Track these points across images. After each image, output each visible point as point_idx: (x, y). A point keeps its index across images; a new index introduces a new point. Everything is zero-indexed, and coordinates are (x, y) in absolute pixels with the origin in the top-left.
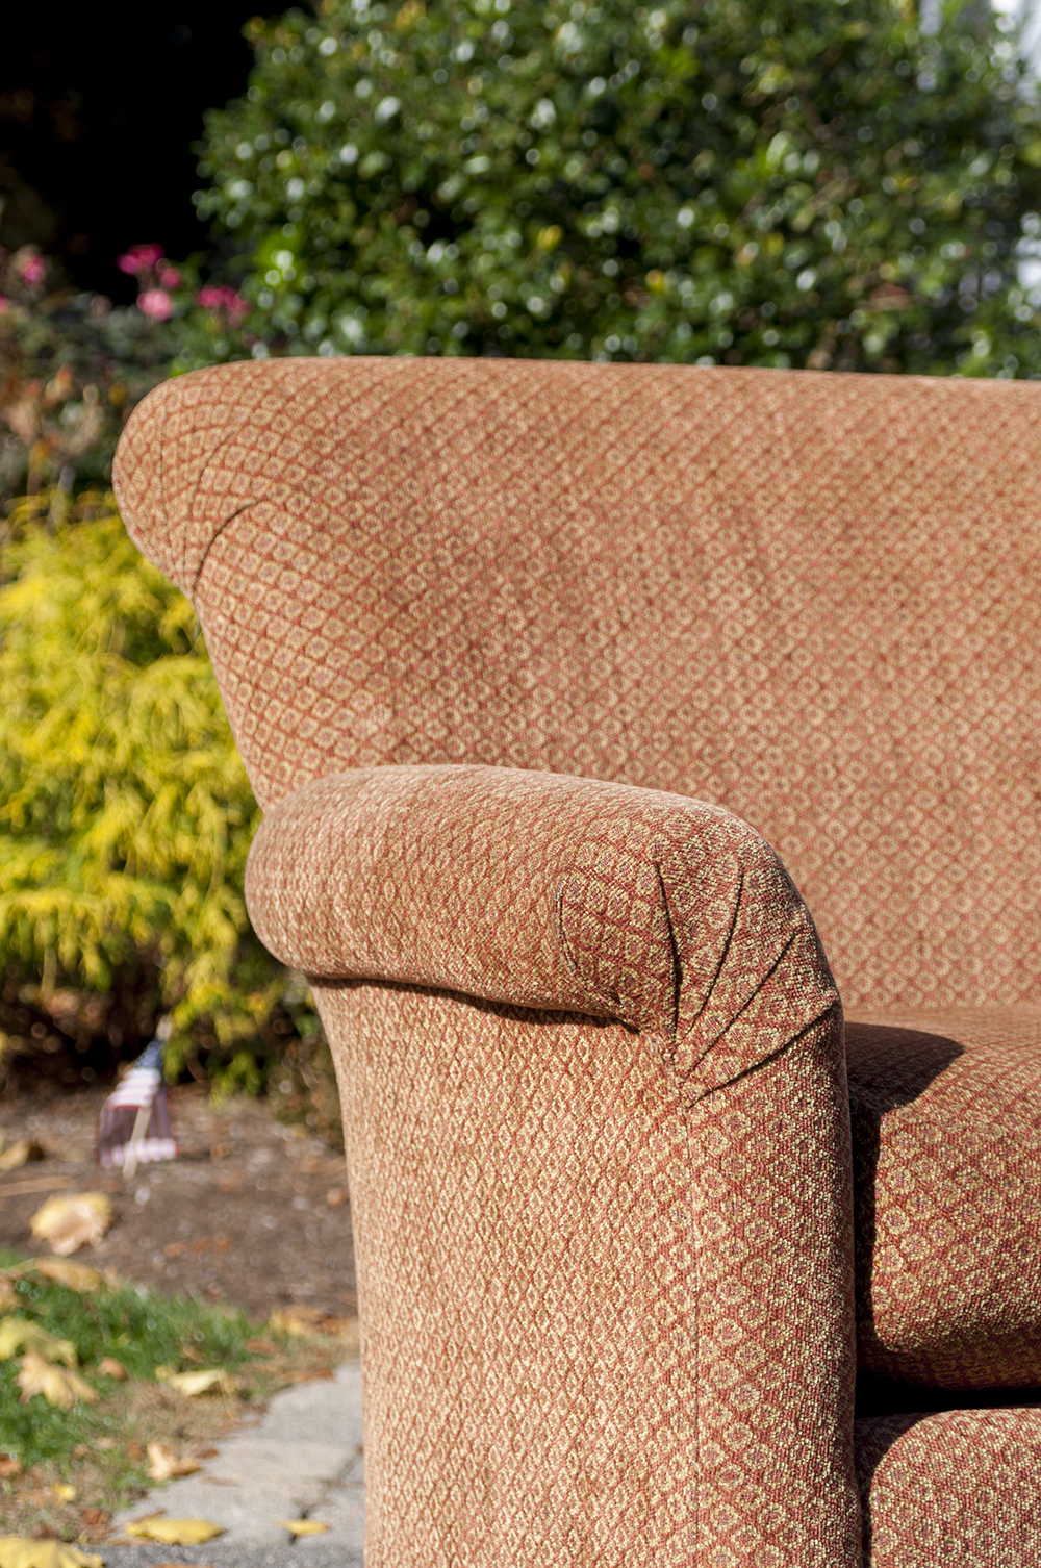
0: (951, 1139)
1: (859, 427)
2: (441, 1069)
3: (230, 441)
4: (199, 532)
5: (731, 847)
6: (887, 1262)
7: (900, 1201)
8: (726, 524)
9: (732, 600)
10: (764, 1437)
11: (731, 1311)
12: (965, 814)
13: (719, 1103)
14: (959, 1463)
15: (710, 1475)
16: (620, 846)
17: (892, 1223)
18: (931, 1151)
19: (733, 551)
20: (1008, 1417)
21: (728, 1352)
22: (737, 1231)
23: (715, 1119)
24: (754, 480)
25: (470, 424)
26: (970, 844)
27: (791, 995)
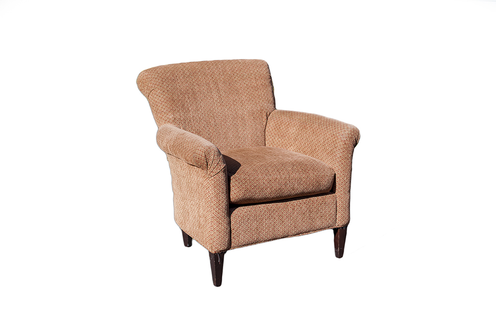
0: (239, 179)
1: (231, 69)
3: (152, 80)
4: (148, 92)
6: (232, 193)
7: (233, 186)
8: (214, 85)
9: (215, 95)
10: (219, 213)
11: (214, 200)
13: (213, 178)
14: (241, 214)
15: (213, 218)
16: (200, 150)
17: (232, 189)
18: (236, 181)
19: (215, 88)
20: (246, 207)
21: (214, 205)
22: (215, 192)
23: (212, 180)
24: (218, 78)
25: (182, 74)
27: (220, 166)
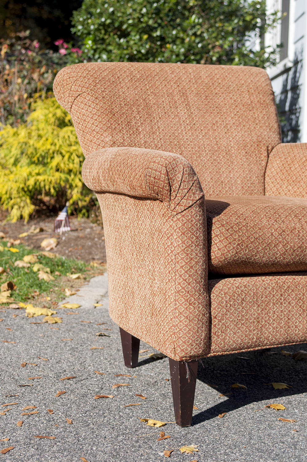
0: (227, 223)
1: (209, 76)
2: (123, 210)
3: (77, 80)
4: (71, 99)
5: (181, 163)
6: (214, 248)
7: (217, 236)
8: (181, 96)
9: (182, 112)
10: (189, 284)
11: (182, 259)
12: (231, 157)
13: (179, 216)
14: (229, 289)
15: (178, 292)
16: (158, 163)
17: (215, 240)
18: (223, 226)
19: (183, 102)
20: (239, 279)
21: (182, 267)
22: (183, 242)
23: (178, 219)
24: (187, 87)
25: (127, 76)
26: (232, 163)
27: (194, 194)
